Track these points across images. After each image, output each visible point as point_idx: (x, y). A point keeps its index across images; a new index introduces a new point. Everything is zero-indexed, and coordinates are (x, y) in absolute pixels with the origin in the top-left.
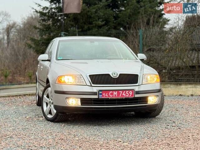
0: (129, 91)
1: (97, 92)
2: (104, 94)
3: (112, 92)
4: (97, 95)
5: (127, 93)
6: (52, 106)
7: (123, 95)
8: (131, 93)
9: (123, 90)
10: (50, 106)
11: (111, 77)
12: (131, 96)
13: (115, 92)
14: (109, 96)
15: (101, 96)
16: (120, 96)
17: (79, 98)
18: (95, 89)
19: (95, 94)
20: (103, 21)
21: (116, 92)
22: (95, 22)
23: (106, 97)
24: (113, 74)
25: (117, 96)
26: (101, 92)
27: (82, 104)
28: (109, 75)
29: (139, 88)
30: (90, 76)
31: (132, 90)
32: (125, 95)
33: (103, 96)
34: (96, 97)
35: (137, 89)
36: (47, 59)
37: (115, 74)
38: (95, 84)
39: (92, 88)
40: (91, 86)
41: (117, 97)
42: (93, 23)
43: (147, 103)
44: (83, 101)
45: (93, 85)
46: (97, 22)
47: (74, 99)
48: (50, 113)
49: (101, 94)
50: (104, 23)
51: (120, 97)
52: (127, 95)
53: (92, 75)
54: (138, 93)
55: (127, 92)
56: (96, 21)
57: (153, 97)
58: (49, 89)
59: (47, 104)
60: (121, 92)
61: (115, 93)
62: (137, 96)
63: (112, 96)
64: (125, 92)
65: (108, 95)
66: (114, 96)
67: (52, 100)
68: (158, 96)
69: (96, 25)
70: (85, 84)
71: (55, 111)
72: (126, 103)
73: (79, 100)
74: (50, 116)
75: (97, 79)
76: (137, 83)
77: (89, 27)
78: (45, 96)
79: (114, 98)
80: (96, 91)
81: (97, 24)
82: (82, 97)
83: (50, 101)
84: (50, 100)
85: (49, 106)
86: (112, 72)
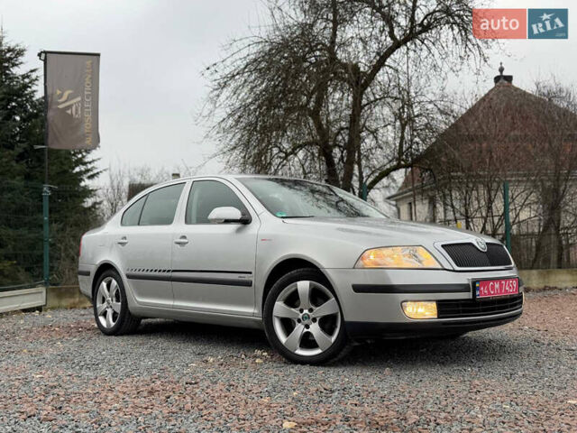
0: (513, 281)
1: (468, 285)
2: (482, 288)
3: (493, 284)
4: (470, 291)
5: (510, 285)
7: (507, 288)
8: (515, 284)
9: (505, 279)
11: (479, 250)
12: (516, 291)
13: (497, 284)
14: (489, 292)
15: (479, 293)
16: (503, 291)
17: (434, 301)
18: (464, 278)
23: (486, 295)
24: (480, 244)
25: (499, 292)
26: (477, 285)
27: (440, 314)
28: (472, 245)
32: (509, 290)
33: (481, 293)
36: (240, 216)
40: (454, 271)
41: (500, 295)
44: (443, 307)
45: (457, 268)
49: (478, 288)
51: (504, 294)
52: (511, 288)
58: (301, 283)
60: (503, 282)
63: (493, 292)
64: (508, 282)
65: (488, 289)
66: (496, 292)
67: (311, 310)
70: (440, 267)
71: (332, 339)
73: (435, 304)
78: (280, 304)
79: (496, 296)
80: (466, 282)
82: (440, 299)
83: (307, 314)
84: (306, 311)
85: (300, 327)
86: (473, 239)
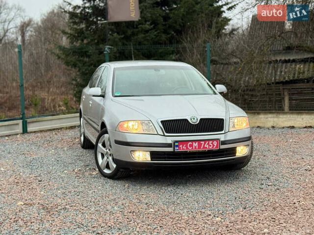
0: (213, 142)
1: (171, 144)
2: (181, 146)
3: (191, 143)
4: (172, 147)
5: (210, 144)
6: (110, 158)
7: (206, 146)
8: (215, 143)
9: (205, 141)
10: (108, 158)
11: (190, 123)
12: (216, 147)
13: (195, 143)
14: (187, 148)
15: (178, 148)
16: (202, 147)
17: (148, 151)
18: (169, 140)
19: (169, 145)
20: (151, 24)
21: (197, 143)
22: (141, 26)
23: (184, 149)
24: (192, 119)
25: (197, 148)
26: (177, 144)
27: (152, 159)
28: (186, 120)
29: (225, 137)
30: (162, 122)
31: (217, 140)
32: (208, 147)
33: (180, 148)
34: (170, 149)
35: (222, 138)
36: (100, 94)
37: (194, 119)
38: (169, 133)
39: (166, 139)
40: (164, 135)
41: (197, 150)
42: (139, 26)
43: (235, 156)
44: (154, 155)
45: (166, 134)
46: (143, 26)
47: (141, 152)
48: (108, 167)
49: (177, 146)
50: (152, 26)
51: (202, 149)
52: (211, 146)
53: (165, 121)
54: (224, 143)
55: (210, 142)
56: (143, 24)
57: (242, 147)
58: (106, 135)
59: (103, 156)
60: (203, 143)
61: (196, 145)
62: (223, 147)
63: (191, 148)
64: (207, 142)
65: (186, 146)
66: (194, 148)
67: (109, 150)
68: (248, 145)
69: (142, 29)
70: (156, 133)
71: (115, 166)
72: (208, 157)
73: (149, 153)
74: (106, 171)
75: (171, 126)
76: (222, 130)
77: (133, 32)
78: (100, 145)
79: (194, 150)
80: (171, 142)
81: (144, 28)
82: (152, 150)
83: (107, 152)
84: (108, 150)
85: (105, 158)
86: (190, 116)
